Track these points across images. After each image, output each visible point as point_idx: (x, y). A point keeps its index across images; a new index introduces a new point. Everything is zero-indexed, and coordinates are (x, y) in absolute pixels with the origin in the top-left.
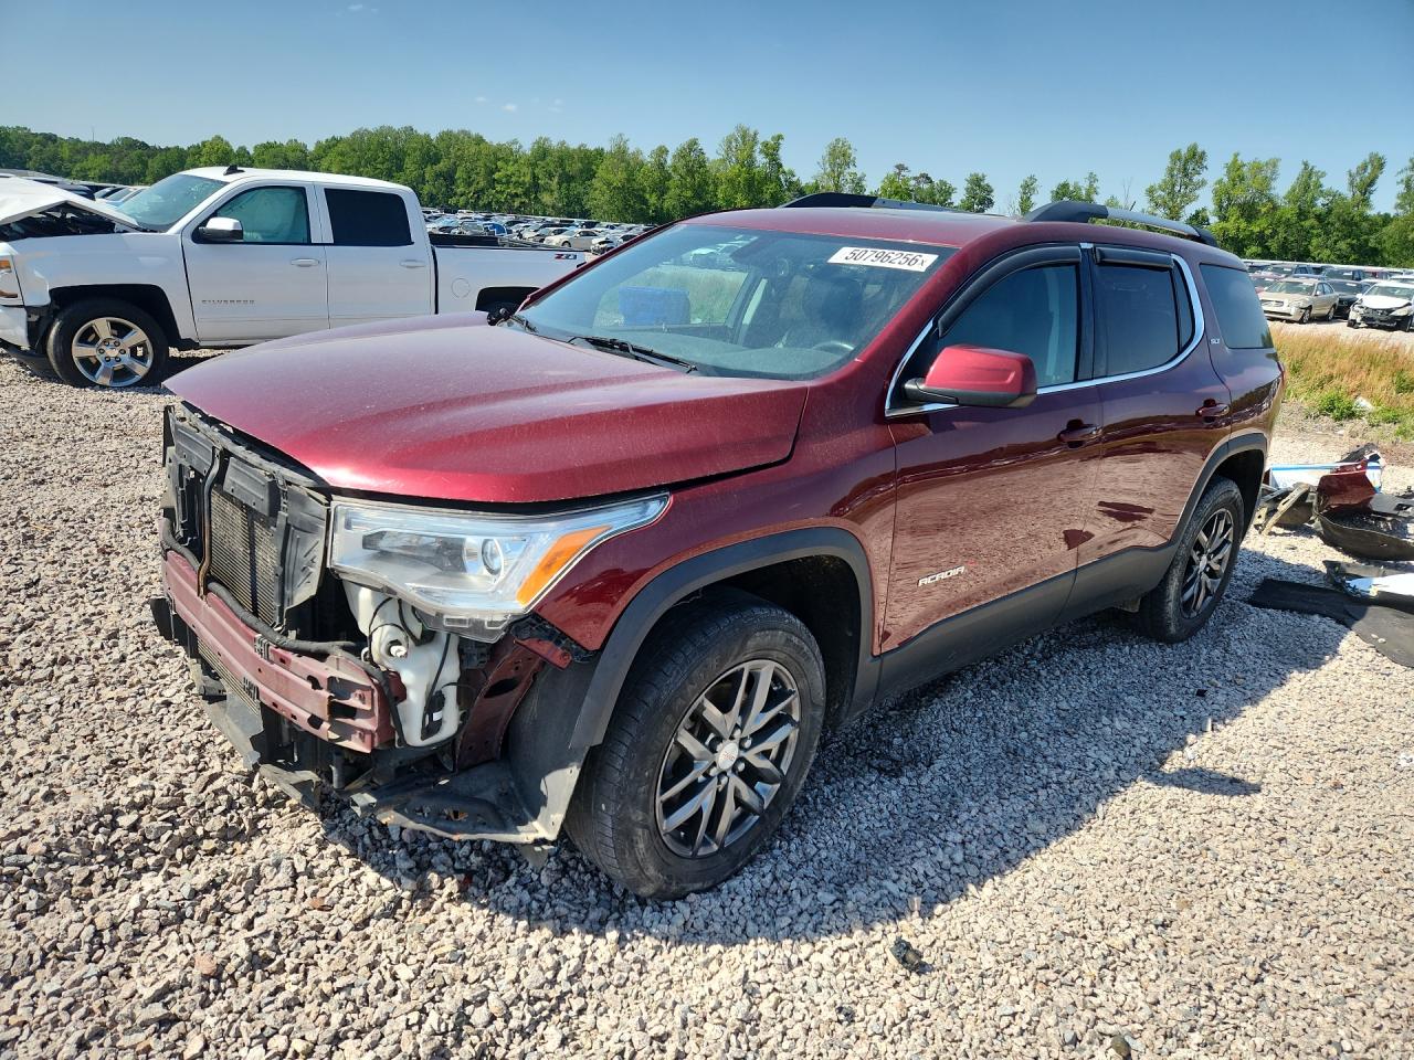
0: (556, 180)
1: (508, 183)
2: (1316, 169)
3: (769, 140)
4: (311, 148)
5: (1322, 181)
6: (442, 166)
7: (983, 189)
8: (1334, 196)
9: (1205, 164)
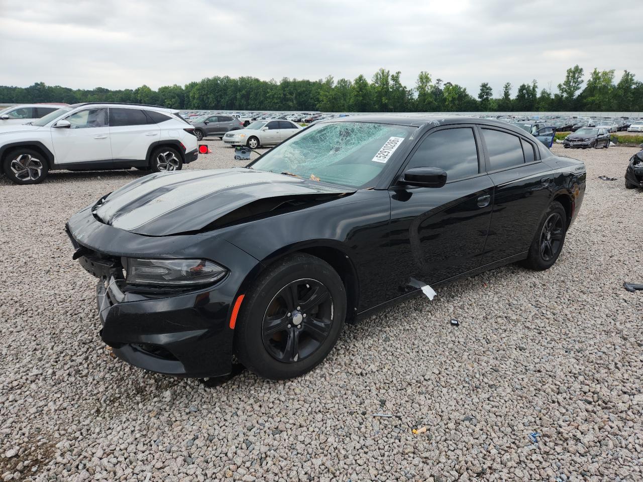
0: (294, 96)
1: (273, 98)
2: (630, 74)
3: (395, 75)
4: (183, 88)
5: (633, 78)
6: (244, 92)
7: (487, 89)
8: (639, 84)
9: (583, 73)
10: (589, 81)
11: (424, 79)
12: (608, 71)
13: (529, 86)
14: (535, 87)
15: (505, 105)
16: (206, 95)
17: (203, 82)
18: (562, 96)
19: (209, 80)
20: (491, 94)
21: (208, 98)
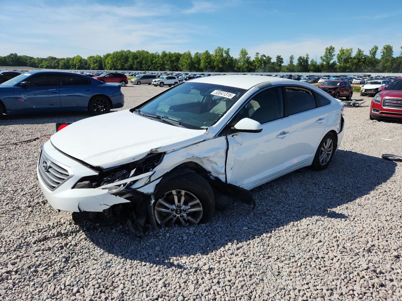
0: (169, 62)
1: (157, 63)
2: (361, 50)
3: (226, 50)
4: (102, 57)
5: (363, 53)
6: (139, 60)
7: (281, 59)
8: (366, 56)
9: (335, 50)
10: (338, 54)
11: (244, 53)
12: (348, 48)
13: (304, 58)
14: (307, 58)
15: (291, 69)
16: (116, 61)
17: (114, 53)
18: (323, 63)
19: (117, 52)
20: (283, 62)
21: (117, 63)
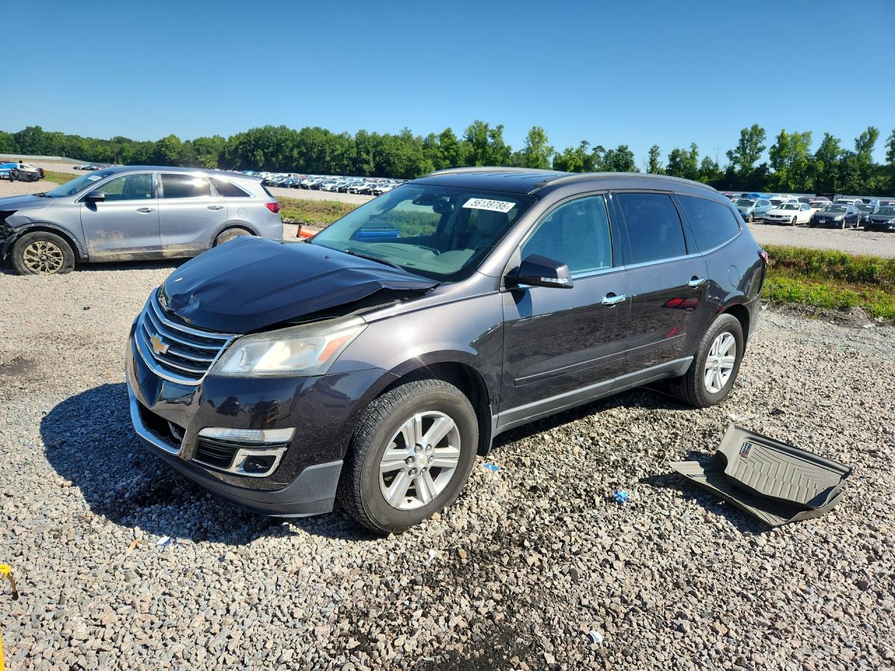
0: (371, 155)
2: (834, 138)
3: (495, 128)
5: (838, 144)
8: (847, 153)
9: (764, 136)
10: (774, 147)
11: (536, 136)
12: (801, 133)
13: (686, 152)
14: (694, 153)
16: (252, 151)
17: (250, 132)
18: (733, 168)
20: (633, 161)
21: (254, 156)
